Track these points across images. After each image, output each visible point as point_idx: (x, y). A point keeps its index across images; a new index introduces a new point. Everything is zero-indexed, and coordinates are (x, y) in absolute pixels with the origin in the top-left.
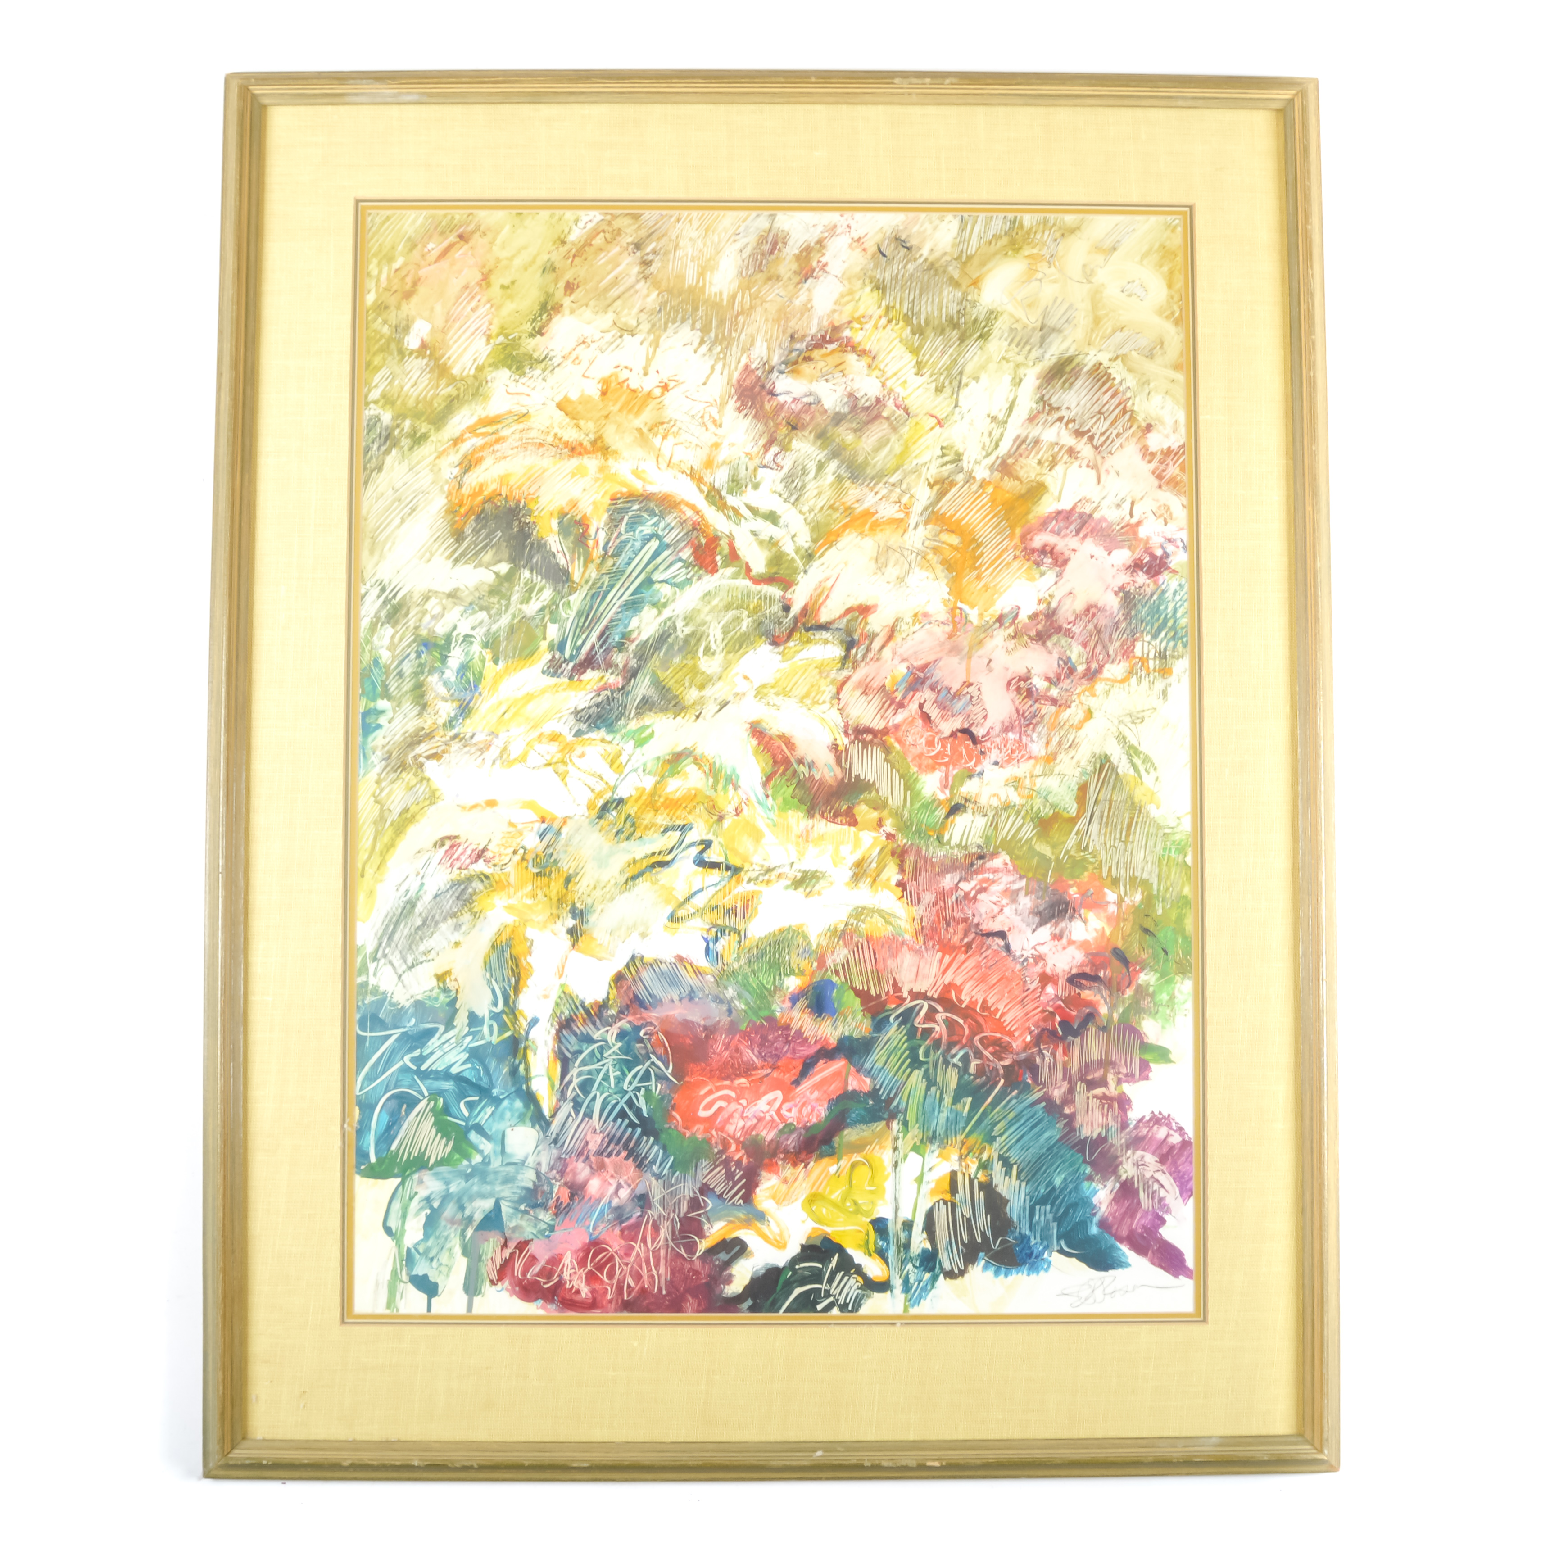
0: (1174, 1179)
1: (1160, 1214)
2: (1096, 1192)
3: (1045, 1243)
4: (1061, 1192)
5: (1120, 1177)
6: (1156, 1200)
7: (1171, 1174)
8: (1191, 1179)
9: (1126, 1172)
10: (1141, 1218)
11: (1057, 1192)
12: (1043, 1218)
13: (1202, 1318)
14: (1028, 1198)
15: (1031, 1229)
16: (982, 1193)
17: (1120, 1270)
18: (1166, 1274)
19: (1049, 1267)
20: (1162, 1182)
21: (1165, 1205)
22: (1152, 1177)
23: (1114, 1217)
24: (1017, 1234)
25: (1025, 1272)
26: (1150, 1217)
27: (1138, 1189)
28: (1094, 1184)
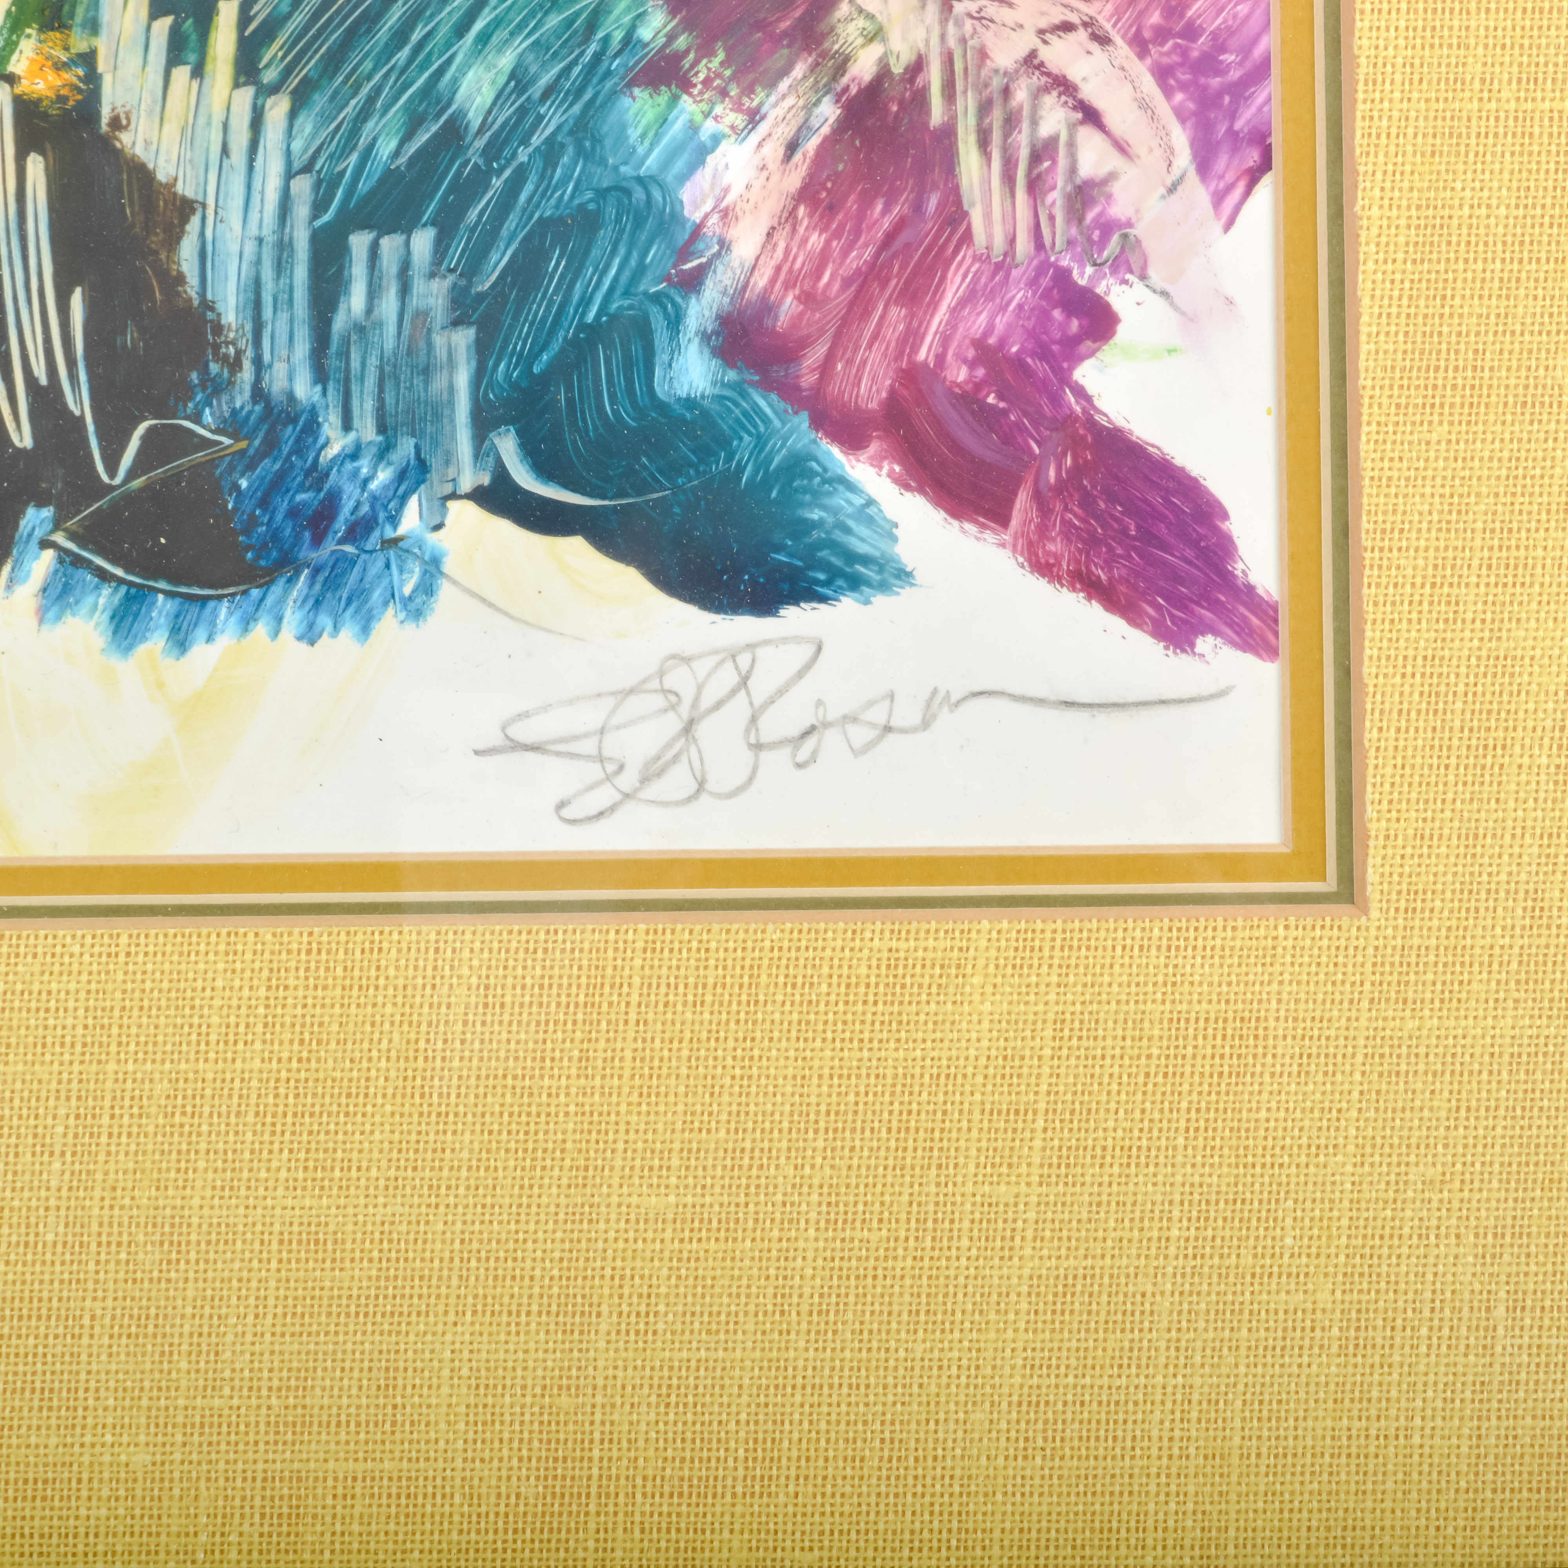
0: (1162, 74)
1: (1083, 276)
2: (702, 153)
3: (406, 448)
4: (493, 151)
5: (843, 63)
6: (1056, 198)
7: (1140, 46)
8: (1261, 71)
9: (876, 35)
10: (969, 299)
11: (474, 156)
12: (389, 305)
13: (1330, 884)
14: (302, 186)
15: (321, 376)
16: (36, 166)
17: (847, 604)
18: (1117, 624)
19: (427, 588)
20: (1089, 92)
21: (1107, 227)
22: (1031, 62)
23: (808, 298)
24: (242, 398)
25: (293, 619)
26: (1019, 295)
27: (948, 132)
28: (688, 106)
